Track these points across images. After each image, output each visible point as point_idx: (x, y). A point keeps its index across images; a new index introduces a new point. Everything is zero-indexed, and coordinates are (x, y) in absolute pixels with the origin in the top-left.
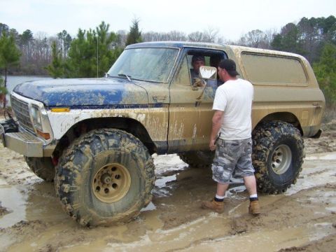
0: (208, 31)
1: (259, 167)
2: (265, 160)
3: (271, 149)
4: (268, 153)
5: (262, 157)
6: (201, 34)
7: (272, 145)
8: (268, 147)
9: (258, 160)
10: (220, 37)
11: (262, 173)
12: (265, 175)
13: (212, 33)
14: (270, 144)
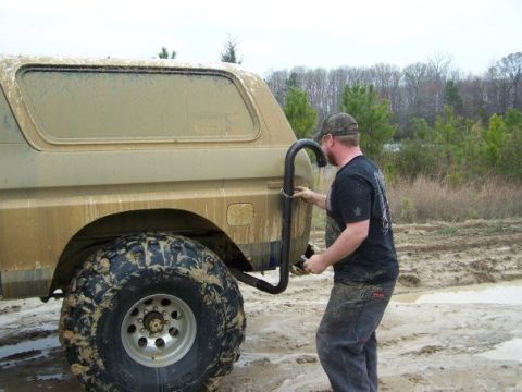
0: (434, 61)
1: (75, 347)
2: (88, 333)
3: (105, 304)
4: (97, 315)
5: (82, 325)
6: (424, 66)
7: (109, 294)
8: (98, 300)
9: (71, 329)
10: (454, 69)
11: (85, 363)
12: (95, 369)
13: (441, 65)
14: (103, 292)
